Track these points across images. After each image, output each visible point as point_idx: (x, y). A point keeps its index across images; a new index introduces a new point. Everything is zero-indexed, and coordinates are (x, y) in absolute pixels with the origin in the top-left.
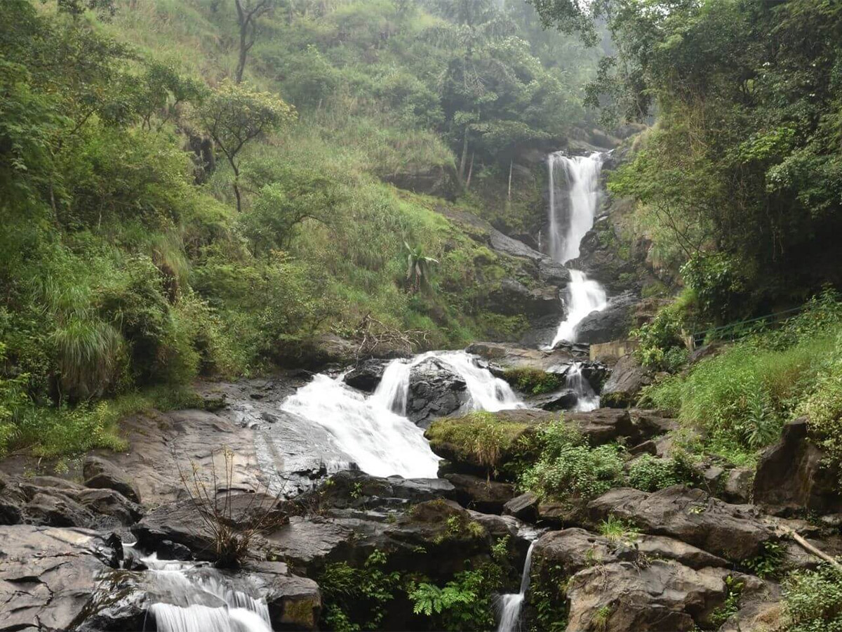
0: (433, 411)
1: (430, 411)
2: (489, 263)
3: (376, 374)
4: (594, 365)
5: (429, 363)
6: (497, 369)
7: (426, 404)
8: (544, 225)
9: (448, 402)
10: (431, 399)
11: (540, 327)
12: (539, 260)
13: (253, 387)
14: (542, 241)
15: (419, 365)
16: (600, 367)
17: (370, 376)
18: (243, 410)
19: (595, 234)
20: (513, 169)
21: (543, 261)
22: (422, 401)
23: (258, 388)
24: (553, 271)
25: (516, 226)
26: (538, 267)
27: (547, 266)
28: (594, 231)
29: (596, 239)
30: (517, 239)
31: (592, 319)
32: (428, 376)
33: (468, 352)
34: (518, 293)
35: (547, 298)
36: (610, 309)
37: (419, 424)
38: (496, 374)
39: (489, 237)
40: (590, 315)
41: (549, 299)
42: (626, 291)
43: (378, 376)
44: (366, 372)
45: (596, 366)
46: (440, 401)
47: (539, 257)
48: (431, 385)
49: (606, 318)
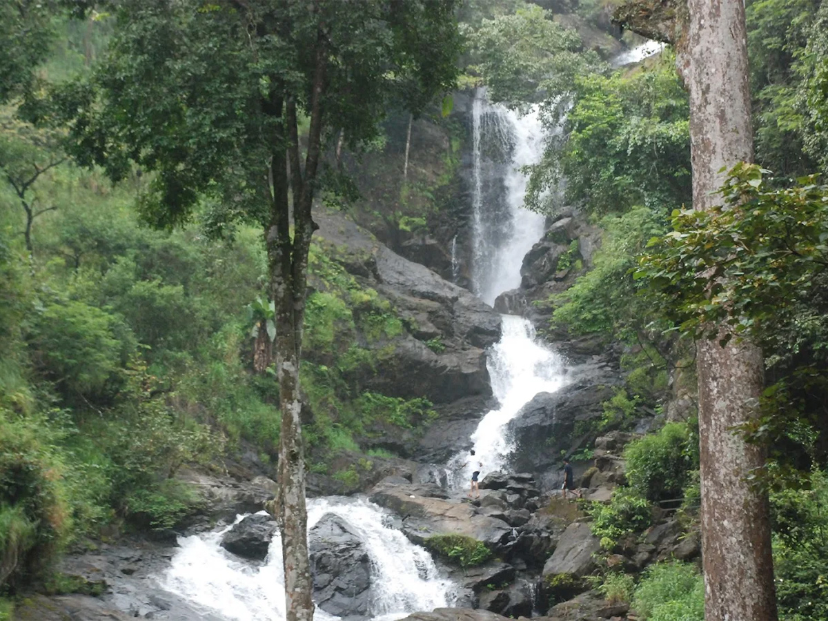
0: (339, 589)
1: (336, 590)
2: (378, 311)
3: (263, 537)
4: (536, 531)
5: (329, 523)
6: (415, 533)
7: (331, 581)
8: (463, 226)
9: (357, 579)
10: (336, 574)
11: (457, 417)
12: (455, 299)
13: (122, 559)
14: (457, 253)
15: (316, 527)
16: (544, 535)
17: (256, 539)
18: (126, 592)
19: (547, 249)
20: (414, 129)
21: (462, 300)
22: (326, 577)
23: (127, 559)
24: (476, 319)
25: (414, 230)
26: (452, 312)
27: (467, 309)
28: (546, 244)
29: (550, 260)
30: (416, 260)
31: (539, 407)
32: (331, 544)
33: (372, 501)
34: (419, 363)
35: (467, 370)
36: (568, 390)
37: (324, 606)
38: (415, 541)
39: (374, 263)
40: (535, 400)
41: (470, 371)
42: (596, 358)
43: (266, 539)
44: (251, 534)
45: (539, 532)
46: (348, 577)
47: (454, 294)
48: (337, 556)
49: (560, 405)
